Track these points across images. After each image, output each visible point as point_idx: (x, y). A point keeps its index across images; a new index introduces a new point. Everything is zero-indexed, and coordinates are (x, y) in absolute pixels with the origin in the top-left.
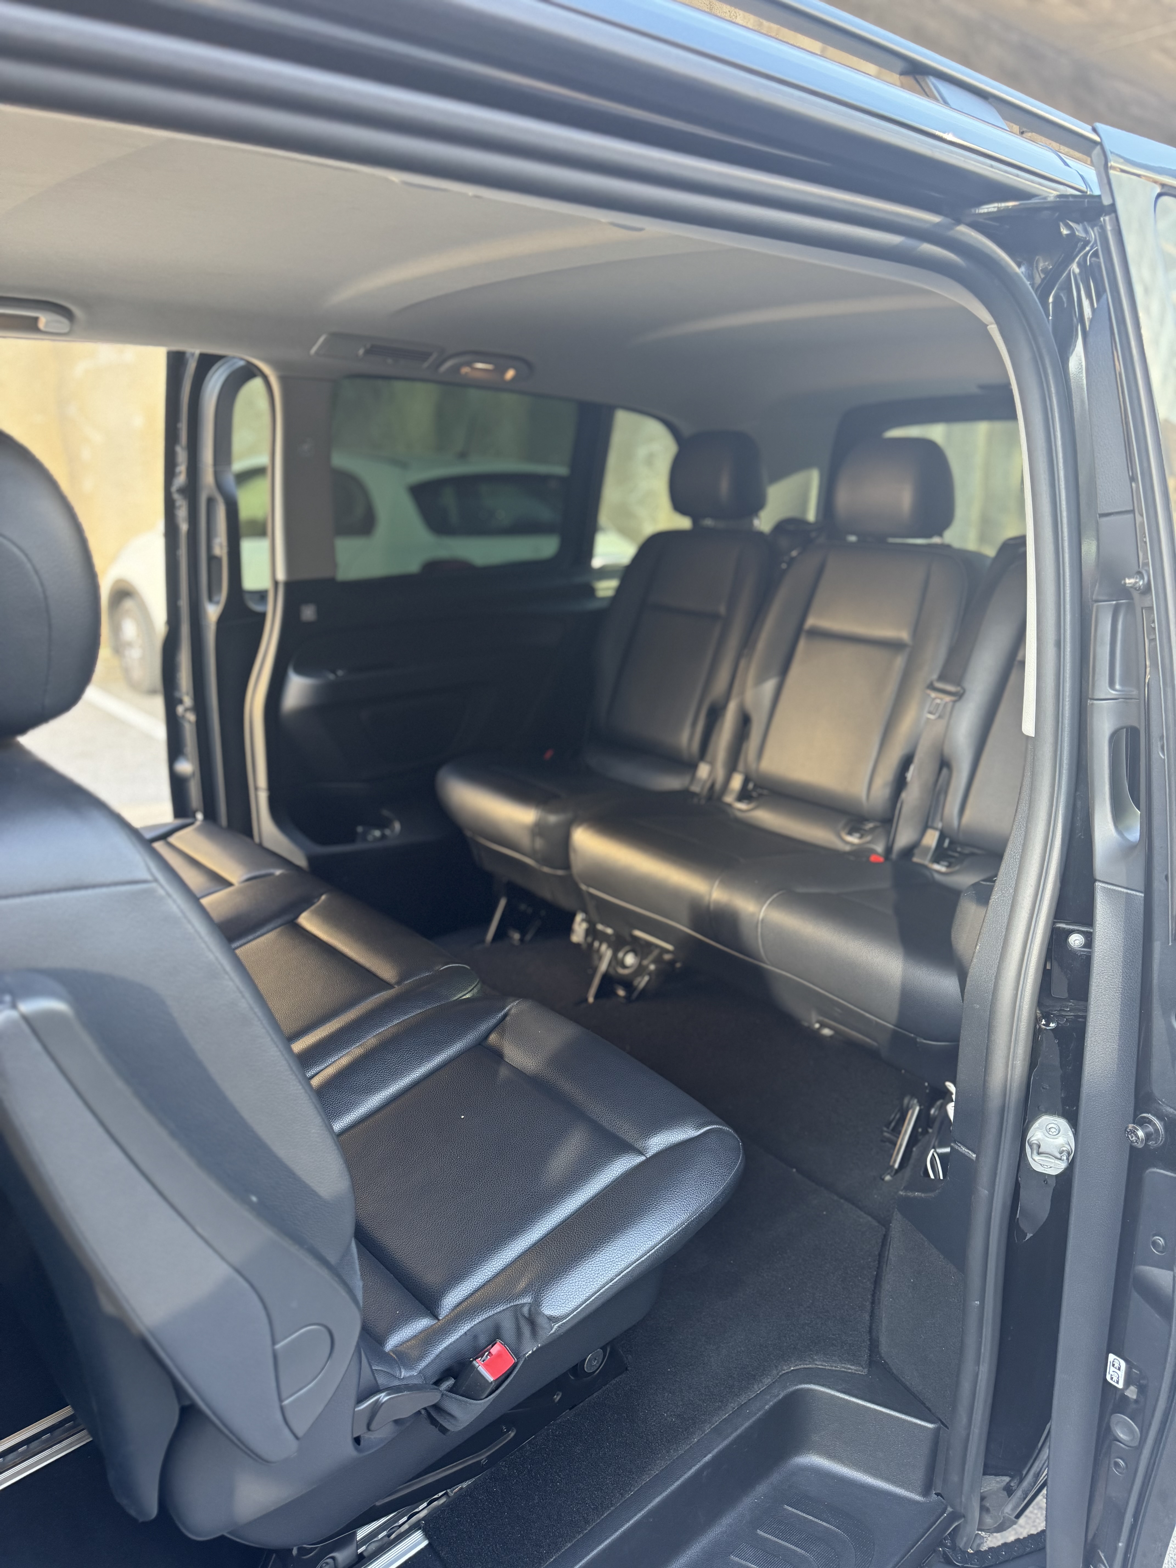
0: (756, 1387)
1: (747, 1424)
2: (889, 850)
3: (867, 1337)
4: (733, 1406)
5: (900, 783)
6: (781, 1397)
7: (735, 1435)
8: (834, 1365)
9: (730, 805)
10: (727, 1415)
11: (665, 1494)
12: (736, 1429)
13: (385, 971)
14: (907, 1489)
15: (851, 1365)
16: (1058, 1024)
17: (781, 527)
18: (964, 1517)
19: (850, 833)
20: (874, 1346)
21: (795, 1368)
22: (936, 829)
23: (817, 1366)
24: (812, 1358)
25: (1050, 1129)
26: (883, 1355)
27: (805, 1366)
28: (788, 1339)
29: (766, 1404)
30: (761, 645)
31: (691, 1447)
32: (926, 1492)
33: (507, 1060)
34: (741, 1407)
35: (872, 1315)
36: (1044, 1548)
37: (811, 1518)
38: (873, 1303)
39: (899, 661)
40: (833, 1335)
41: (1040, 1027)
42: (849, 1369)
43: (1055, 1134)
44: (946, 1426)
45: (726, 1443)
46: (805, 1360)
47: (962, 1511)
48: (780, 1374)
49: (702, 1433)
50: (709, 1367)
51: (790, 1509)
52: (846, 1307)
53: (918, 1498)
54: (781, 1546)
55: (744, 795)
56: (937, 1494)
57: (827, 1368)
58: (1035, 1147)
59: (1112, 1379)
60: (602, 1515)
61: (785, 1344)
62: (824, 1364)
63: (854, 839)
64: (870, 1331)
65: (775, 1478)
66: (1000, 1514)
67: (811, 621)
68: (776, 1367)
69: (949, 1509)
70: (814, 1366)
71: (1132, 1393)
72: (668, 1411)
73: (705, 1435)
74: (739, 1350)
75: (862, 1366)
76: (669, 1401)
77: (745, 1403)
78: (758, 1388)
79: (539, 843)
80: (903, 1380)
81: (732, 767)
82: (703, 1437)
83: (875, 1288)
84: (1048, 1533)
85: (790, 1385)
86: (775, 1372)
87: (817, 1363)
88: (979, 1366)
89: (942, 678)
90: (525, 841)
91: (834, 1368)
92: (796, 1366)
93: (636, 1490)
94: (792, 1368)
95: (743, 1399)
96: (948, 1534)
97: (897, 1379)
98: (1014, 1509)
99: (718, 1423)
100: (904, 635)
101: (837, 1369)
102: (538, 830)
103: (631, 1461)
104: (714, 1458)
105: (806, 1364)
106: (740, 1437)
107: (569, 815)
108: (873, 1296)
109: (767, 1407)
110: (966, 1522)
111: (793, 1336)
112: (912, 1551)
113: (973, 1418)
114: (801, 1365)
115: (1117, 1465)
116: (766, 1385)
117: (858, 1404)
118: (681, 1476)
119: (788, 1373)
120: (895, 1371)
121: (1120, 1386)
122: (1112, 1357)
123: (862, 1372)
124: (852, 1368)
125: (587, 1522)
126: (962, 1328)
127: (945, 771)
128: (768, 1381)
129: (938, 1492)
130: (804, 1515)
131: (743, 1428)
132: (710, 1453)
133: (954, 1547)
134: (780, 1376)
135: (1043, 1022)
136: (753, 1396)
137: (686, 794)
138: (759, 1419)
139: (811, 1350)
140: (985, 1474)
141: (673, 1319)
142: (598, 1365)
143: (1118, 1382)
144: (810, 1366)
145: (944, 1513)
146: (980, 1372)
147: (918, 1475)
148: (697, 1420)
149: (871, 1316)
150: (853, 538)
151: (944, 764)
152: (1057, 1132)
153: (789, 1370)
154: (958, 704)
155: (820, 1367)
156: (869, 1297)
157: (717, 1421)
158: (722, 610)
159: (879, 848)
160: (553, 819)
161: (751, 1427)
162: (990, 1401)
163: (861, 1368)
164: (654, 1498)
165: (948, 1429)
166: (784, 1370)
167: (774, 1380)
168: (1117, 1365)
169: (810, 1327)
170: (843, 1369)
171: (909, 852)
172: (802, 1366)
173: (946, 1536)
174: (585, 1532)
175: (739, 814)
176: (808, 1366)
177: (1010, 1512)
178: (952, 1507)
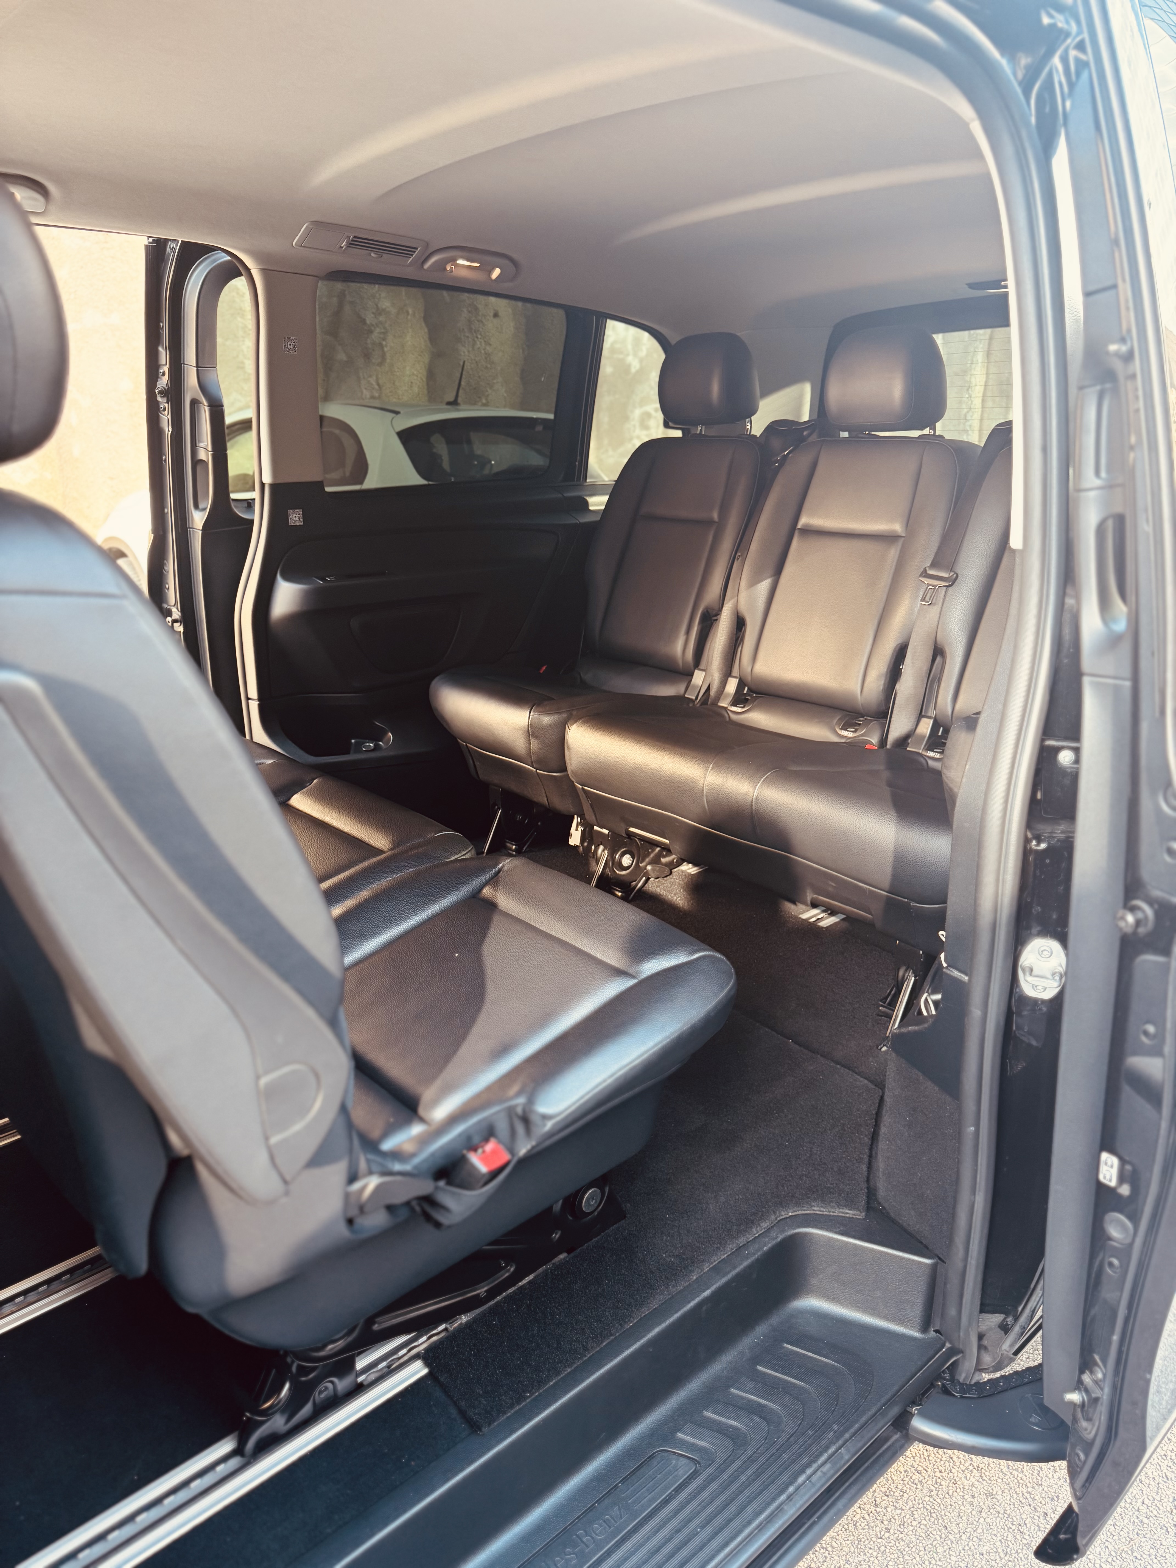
0: (754, 1230)
1: (746, 1263)
2: (883, 742)
3: (864, 1185)
4: (731, 1247)
5: (894, 673)
6: (779, 1240)
7: (734, 1273)
8: (832, 1210)
9: (725, 708)
10: (725, 1256)
11: (664, 1325)
12: (735, 1268)
13: (379, 840)
14: (906, 1327)
15: (849, 1210)
16: (1049, 843)
17: (773, 428)
18: (963, 1352)
19: (844, 728)
20: (871, 1193)
21: (793, 1214)
22: (930, 717)
23: (815, 1212)
24: (810, 1205)
25: (1042, 951)
26: (880, 1200)
27: (803, 1212)
28: (786, 1188)
29: (765, 1245)
30: (754, 546)
31: (690, 1284)
32: (925, 1329)
33: (500, 908)
34: (739, 1249)
35: (870, 1167)
36: (1041, 1379)
37: (810, 1354)
38: (870, 1156)
39: (893, 553)
40: (831, 1184)
41: (1031, 848)
42: (847, 1213)
43: (1047, 956)
44: (943, 1261)
45: (724, 1280)
46: (803, 1207)
47: (961, 1347)
48: (779, 1219)
49: (701, 1272)
50: (707, 1213)
51: (789, 1347)
52: (844, 1160)
53: (917, 1334)
54: (780, 1379)
55: (738, 699)
56: (936, 1331)
57: (825, 1213)
58: (1027, 970)
59: (1105, 1178)
60: (602, 1343)
61: (783, 1193)
62: (822, 1209)
63: (848, 734)
64: (868, 1180)
65: (775, 1320)
66: (998, 1351)
67: (804, 521)
68: (774, 1212)
69: (948, 1345)
70: (812, 1212)
71: (1125, 1190)
72: (667, 1252)
73: (704, 1273)
74: (737, 1197)
75: (860, 1211)
76: (668, 1244)
77: (743, 1245)
78: (756, 1232)
79: (534, 744)
80: (900, 1222)
81: (727, 673)
82: (702, 1275)
83: (872, 1144)
84: (1045, 1368)
85: (789, 1229)
86: (773, 1217)
87: (815, 1209)
88: (974, 1194)
89: (934, 565)
90: (519, 743)
91: (831, 1213)
92: (794, 1211)
93: (635, 1321)
94: (790, 1214)
95: (742, 1241)
96: (946, 1368)
97: (894, 1221)
98: (1012, 1345)
99: (716, 1262)
100: (897, 527)
101: (834, 1214)
102: (532, 732)
103: (630, 1296)
104: (713, 1294)
105: (804, 1210)
106: (738, 1275)
107: (564, 715)
108: (871, 1149)
109: (765, 1248)
110: (964, 1357)
111: (791, 1185)
112: (911, 1382)
113: (970, 1250)
114: (798, 1211)
115: (1111, 1265)
116: (765, 1228)
117: (855, 1245)
118: (680, 1309)
119: (786, 1218)
120: (892, 1215)
121: (1113, 1183)
122: (1105, 1156)
123: (860, 1216)
124: (850, 1213)
125: (586, 1349)
126: (958, 1158)
127: (939, 659)
128: (765, 1225)
129: (937, 1328)
130: (803, 1352)
131: (742, 1267)
132: (709, 1288)
133: (953, 1380)
134: (779, 1221)
135: (1034, 843)
136: (751, 1239)
137: (681, 699)
138: (757, 1260)
139: (809, 1198)
140: (982, 1311)
141: (671, 1171)
142: (596, 1205)
143: (1110, 1180)
144: (808, 1212)
145: (943, 1348)
146: (976, 1202)
147: (916, 1312)
148: (696, 1260)
149: (868, 1168)
150: (845, 434)
151: (938, 652)
152: (1050, 954)
153: (788, 1216)
154: (950, 589)
155: (817, 1212)
156: (867, 1151)
157: (715, 1260)
158: (715, 516)
159: (874, 740)
160: (547, 720)
161: (750, 1267)
162: (986, 1231)
163: (858, 1212)
164: (654, 1328)
165: (945, 1263)
166: (782, 1216)
167: (772, 1225)
168: (1109, 1163)
169: (808, 1177)
170: (841, 1214)
171: (903, 741)
172: (800, 1212)
173: (944, 1370)
174: (585, 1358)
175: (733, 716)
176: (806, 1212)
177: (1008, 1349)
178: (950, 1343)
